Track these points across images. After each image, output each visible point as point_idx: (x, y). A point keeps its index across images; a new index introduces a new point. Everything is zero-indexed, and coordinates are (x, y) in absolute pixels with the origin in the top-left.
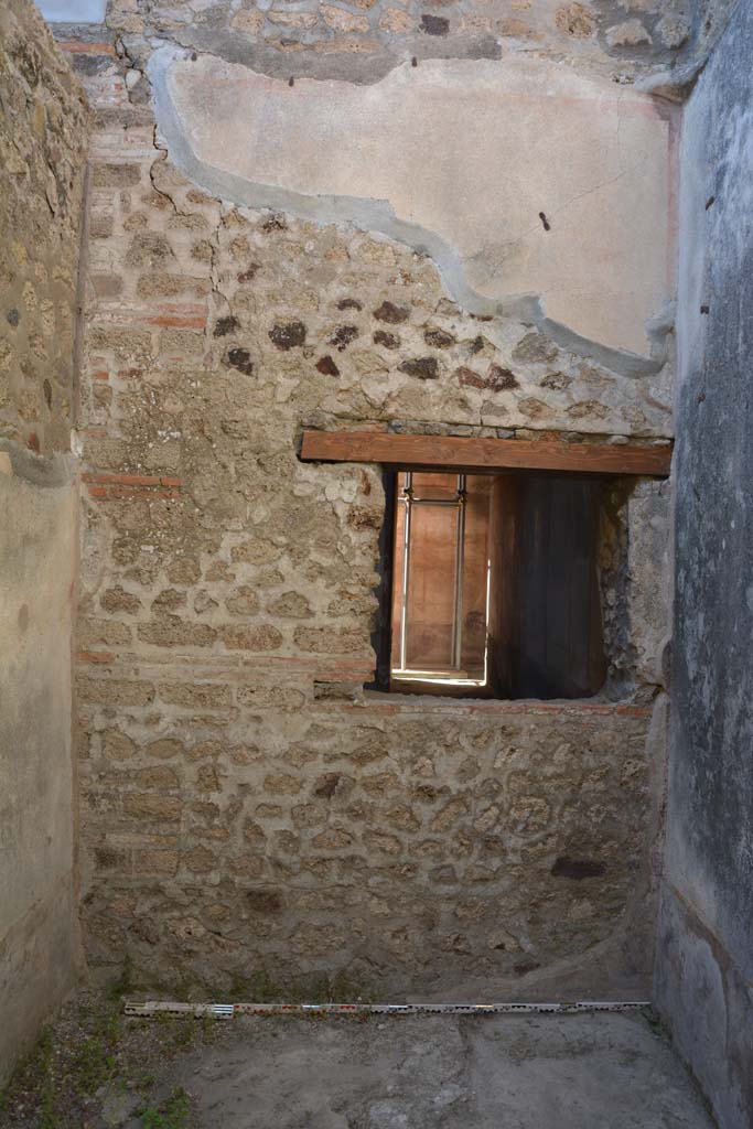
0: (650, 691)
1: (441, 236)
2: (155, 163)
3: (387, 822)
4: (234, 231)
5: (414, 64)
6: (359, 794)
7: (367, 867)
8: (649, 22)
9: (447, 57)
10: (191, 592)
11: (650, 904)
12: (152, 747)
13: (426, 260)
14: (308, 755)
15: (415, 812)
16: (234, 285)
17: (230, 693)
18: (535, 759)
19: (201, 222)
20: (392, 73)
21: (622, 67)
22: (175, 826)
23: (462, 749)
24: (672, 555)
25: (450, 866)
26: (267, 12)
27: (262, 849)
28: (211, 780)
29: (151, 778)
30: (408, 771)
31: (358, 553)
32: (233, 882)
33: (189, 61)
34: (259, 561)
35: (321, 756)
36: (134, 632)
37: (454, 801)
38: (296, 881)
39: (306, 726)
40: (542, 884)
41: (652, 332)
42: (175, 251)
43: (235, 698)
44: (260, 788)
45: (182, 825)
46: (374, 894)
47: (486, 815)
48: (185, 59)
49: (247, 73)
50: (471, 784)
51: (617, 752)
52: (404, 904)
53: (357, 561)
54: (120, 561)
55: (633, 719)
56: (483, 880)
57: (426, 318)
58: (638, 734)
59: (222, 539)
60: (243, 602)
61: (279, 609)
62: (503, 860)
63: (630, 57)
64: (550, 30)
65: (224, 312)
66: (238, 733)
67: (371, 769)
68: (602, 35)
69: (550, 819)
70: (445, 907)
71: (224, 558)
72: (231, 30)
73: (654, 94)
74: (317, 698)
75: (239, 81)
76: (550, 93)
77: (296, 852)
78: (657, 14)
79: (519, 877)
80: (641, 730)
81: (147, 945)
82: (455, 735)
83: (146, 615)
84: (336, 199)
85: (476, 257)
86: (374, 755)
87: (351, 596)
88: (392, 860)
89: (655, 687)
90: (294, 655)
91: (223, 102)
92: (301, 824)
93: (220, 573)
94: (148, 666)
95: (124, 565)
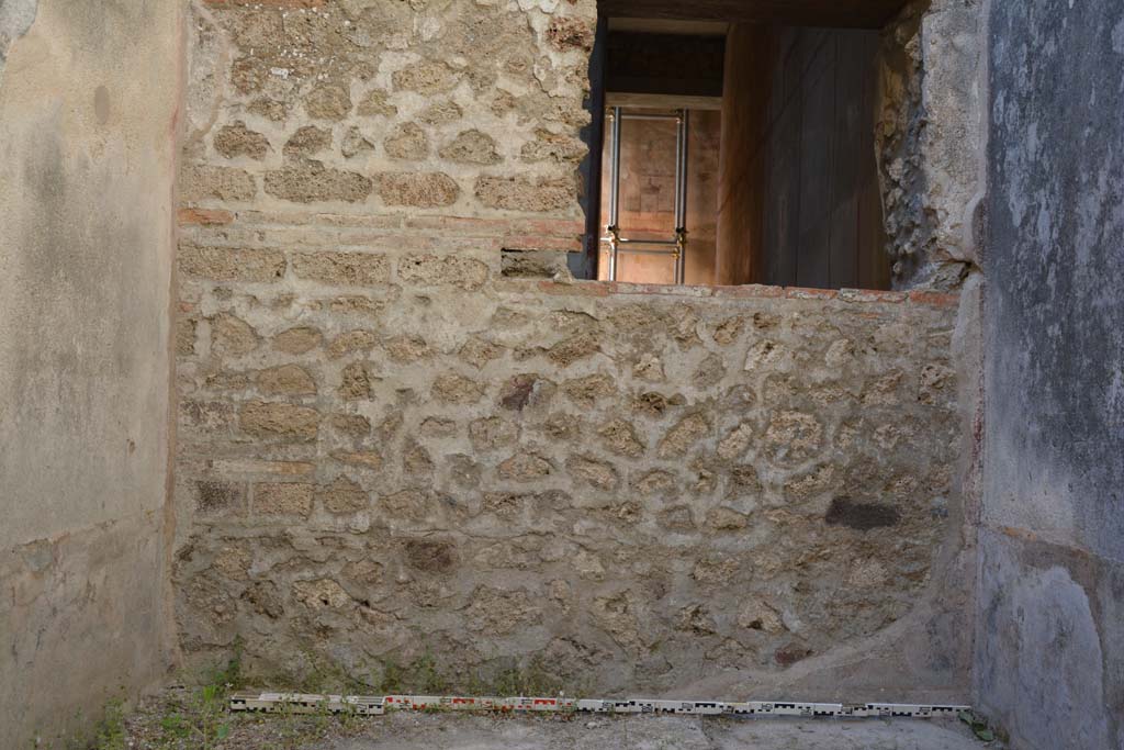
0: (957, 269)
3: (599, 444)
6: (562, 404)
7: (572, 507)
10: (338, 131)
11: (965, 566)
12: (281, 339)
14: (492, 350)
15: (638, 429)
17: (387, 265)
18: (801, 359)
22: (309, 448)
23: (701, 343)
24: (985, 83)
25: (684, 507)
27: (429, 480)
28: (359, 383)
29: (275, 381)
30: (628, 371)
31: (561, 79)
32: (387, 528)
34: (429, 90)
35: (510, 351)
36: (260, 182)
37: (689, 416)
38: (474, 527)
39: (490, 310)
40: (814, 535)
43: (394, 273)
44: (427, 395)
45: (319, 446)
46: (581, 545)
47: (734, 435)
50: (713, 392)
51: (911, 353)
52: (622, 561)
53: (561, 90)
54: (243, 89)
55: (933, 309)
56: (731, 528)
58: (940, 329)
59: (380, 61)
60: (407, 143)
61: (457, 152)
62: (758, 499)
66: (398, 320)
67: (578, 369)
69: (822, 443)
70: (679, 566)
71: (382, 86)
74: (505, 273)
77: (474, 485)
79: (782, 524)
80: (944, 323)
81: (265, 619)
82: (691, 325)
83: (276, 159)
86: (581, 351)
87: (551, 136)
88: (606, 497)
89: (962, 266)
90: (476, 213)
92: (483, 445)
93: (377, 104)
94: (277, 228)
95: (247, 93)
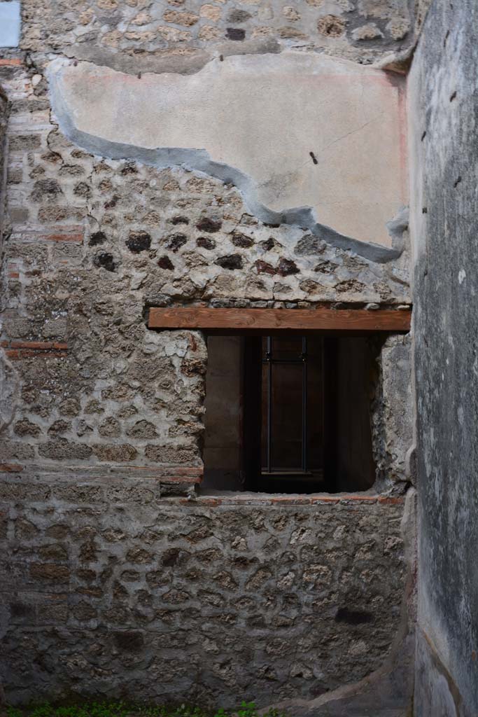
0: (402, 486)
1: (242, 171)
2: (50, 133)
3: (214, 584)
4: (102, 175)
5: (222, 59)
6: (194, 564)
7: (200, 616)
8: (381, 23)
9: (244, 54)
10: (74, 422)
11: (409, 643)
12: (50, 531)
13: (233, 188)
14: (156, 536)
15: (235, 576)
16: (102, 210)
17: (102, 492)
18: (320, 537)
19: (79, 171)
20: (207, 66)
21: (365, 54)
22: (65, 586)
23: (267, 531)
24: (414, 387)
25: (261, 615)
26: (124, 33)
27: (127, 603)
28: (89, 553)
29: (47, 552)
30: (228, 547)
31: (189, 392)
32: (106, 627)
33: (72, 67)
34: (120, 399)
35: (166, 537)
36: (36, 449)
37: (260, 569)
38: (151, 626)
39: (155, 515)
40: (329, 629)
41: (392, 230)
42: (63, 190)
43: (105, 496)
44: (124, 559)
45: (70, 587)
46: (206, 636)
47: (285, 578)
48: (70, 65)
49: (111, 72)
50: (274, 556)
51: (380, 531)
52: (228, 644)
53: (188, 398)
54: (27, 400)
55: (391, 506)
56: (285, 626)
57: (233, 227)
58: (395, 518)
59: (95, 384)
60: (110, 428)
61: (135, 433)
62: (298, 611)
63: (368, 47)
64: (313, 33)
65: (95, 230)
66: (108, 521)
67: (202, 545)
68: (349, 34)
69: (333, 581)
70: (259, 646)
71: (97, 398)
72: (101, 46)
73: (386, 70)
74: (163, 495)
75: (105, 77)
76: (315, 73)
77: (150, 606)
78: (387, 19)
79: (312, 623)
80: (397, 514)
81: (46, 673)
82: (261, 521)
83: (44, 437)
84: (169, 150)
85: (266, 185)
86: (203, 535)
87: (184, 423)
88: (218, 611)
89: (406, 483)
90: (146, 465)
91: (95, 91)
92: (154, 585)
93: (95, 408)
94: (45, 473)
95: (29, 403)
